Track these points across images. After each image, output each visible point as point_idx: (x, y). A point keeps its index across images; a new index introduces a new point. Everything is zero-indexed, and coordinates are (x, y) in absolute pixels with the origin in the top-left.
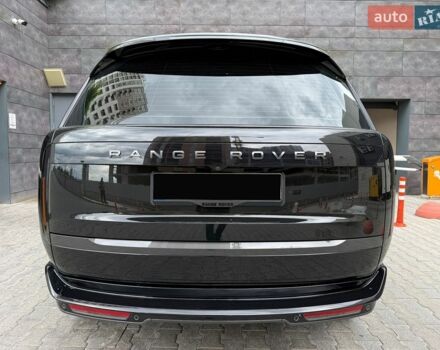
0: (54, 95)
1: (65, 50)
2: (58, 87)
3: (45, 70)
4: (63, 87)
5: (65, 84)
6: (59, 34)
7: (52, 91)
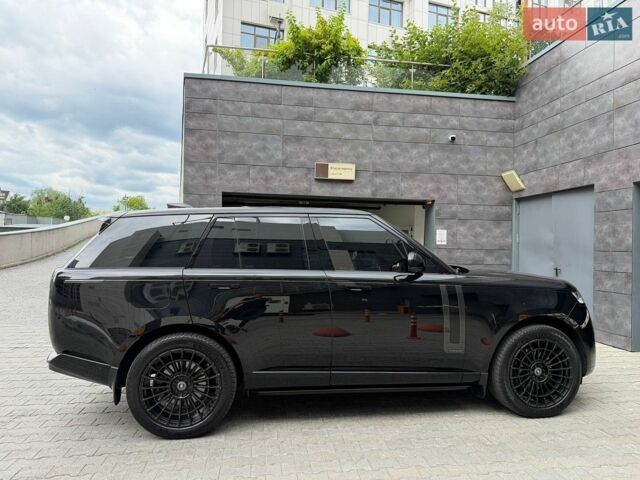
2: (519, 191)
3: (503, 175)
4: (522, 190)
6: (522, 128)
7: (515, 196)
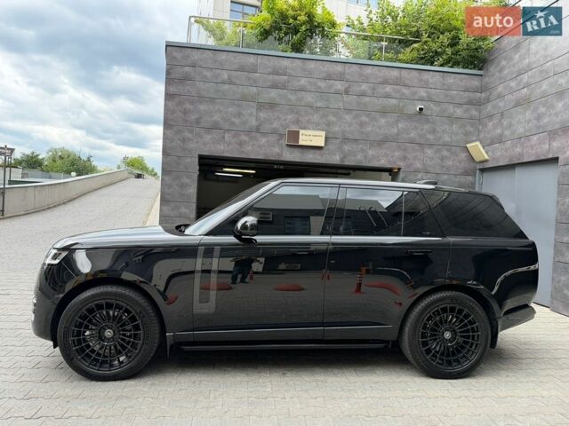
1: (491, 117)
2: (483, 162)
3: (468, 146)
4: (486, 161)
5: (487, 157)
6: (488, 100)
7: (479, 166)
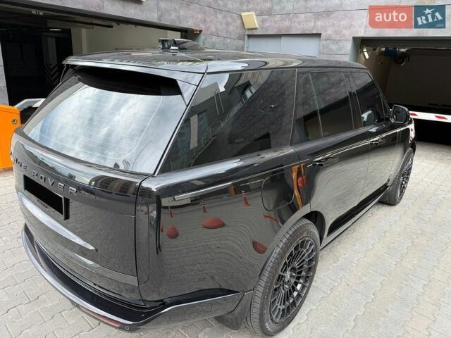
0: (249, 36)
2: (252, 29)
3: (242, 14)
4: (256, 29)
5: (257, 26)
7: (247, 33)
